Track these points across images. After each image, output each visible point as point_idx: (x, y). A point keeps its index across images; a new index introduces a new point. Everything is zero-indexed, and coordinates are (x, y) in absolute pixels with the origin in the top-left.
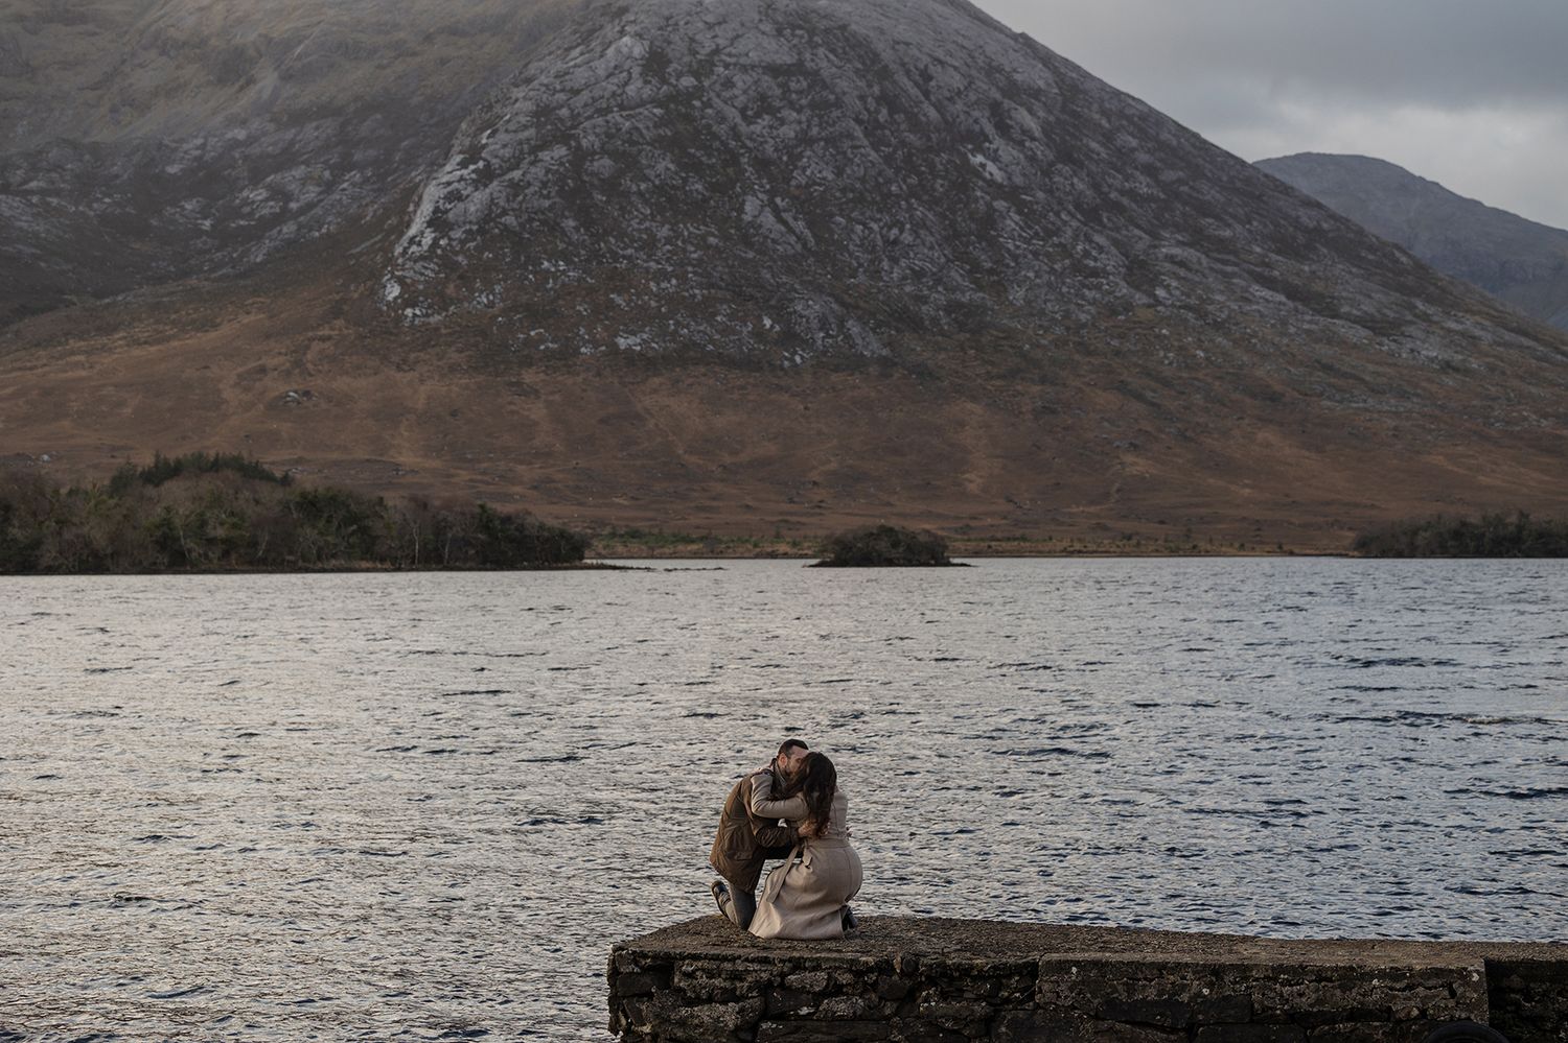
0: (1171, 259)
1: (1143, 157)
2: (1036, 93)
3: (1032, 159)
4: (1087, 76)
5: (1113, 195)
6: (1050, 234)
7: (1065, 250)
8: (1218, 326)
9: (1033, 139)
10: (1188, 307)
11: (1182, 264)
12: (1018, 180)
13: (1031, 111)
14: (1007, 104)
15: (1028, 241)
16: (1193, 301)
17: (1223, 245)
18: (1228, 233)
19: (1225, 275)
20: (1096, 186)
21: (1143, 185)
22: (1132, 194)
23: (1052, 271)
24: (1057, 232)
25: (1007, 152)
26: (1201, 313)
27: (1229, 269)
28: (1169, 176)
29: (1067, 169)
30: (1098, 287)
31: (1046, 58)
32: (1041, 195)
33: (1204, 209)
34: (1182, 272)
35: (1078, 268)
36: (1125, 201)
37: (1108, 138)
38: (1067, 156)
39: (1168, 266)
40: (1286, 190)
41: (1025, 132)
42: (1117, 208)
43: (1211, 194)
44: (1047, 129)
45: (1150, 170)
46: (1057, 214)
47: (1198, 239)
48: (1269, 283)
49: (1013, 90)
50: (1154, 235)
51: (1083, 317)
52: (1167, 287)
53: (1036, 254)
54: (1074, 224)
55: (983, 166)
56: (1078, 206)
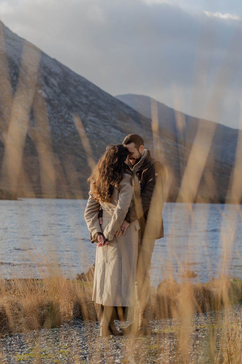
0: (91, 120)
1: (85, 93)
2: (57, 75)
3: (55, 92)
4: (70, 70)
5: (76, 103)
6: (58, 112)
7: (62, 117)
8: (102, 139)
9: (55, 87)
10: (94, 133)
11: (93, 122)
12: (51, 97)
13: (55, 79)
14: (49, 77)
15: (53, 114)
16: (96, 132)
17: (104, 117)
18: (106, 114)
19: (105, 126)
20: (72, 100)
21: (84, 100)
22: (81, 103)
23: (59, 122)
24: (61, 112)
25: (48, 90)
26: (98, 135)
27: (106, 124)
28: (91, 98)
29: (64, 95)
30: (71, 127)
31: (60, 65)
32: (57, 102)
33: (100, 107)
34: (93, 124)
35: (66, 122)
36: (79, 104)
37: (75, 87)
38: (64, 91)
39: (89, 122)
40: (122, 103)
41: (53, 85)
42: (77, 106)
43: (102, 104)
44: (59, 84)
45: (86, 97)
46: (61, 107)
47: (98, 115)
48: (116, 128)
49: (51, 73)
50: (86, 114)
51: (66, 135)
52: (89, 128)
53: (55, 118)
54: (65, 110)
55: (42, 93)
56: (66, 105)
